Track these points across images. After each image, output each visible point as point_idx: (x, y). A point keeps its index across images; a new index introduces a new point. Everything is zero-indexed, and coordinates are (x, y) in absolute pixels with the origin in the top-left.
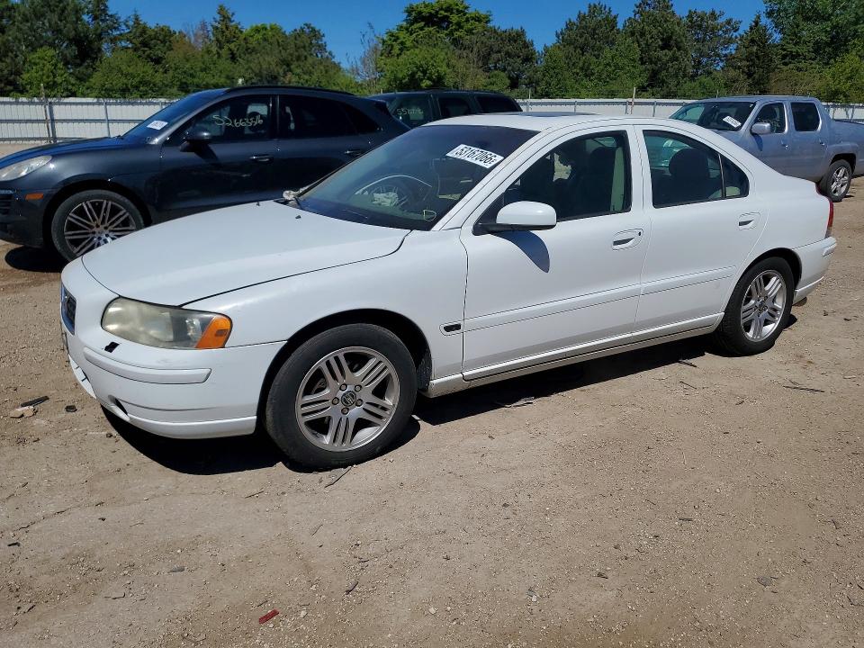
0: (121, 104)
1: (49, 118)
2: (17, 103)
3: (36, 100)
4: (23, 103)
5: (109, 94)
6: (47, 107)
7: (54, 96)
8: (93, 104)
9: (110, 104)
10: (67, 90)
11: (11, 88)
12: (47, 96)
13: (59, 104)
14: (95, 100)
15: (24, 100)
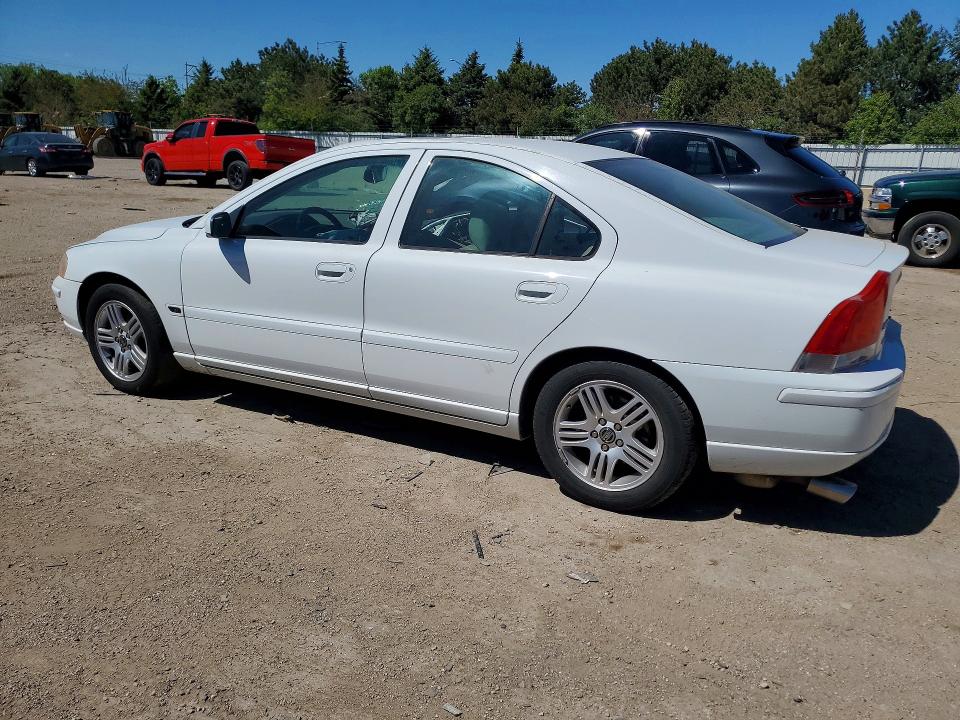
0: (942, 150)
1: (859, 165)
2: (834, 150)
3: (853, 147)
4: (840, 150)
5: (931, 140)
6: (862, 154)
7: (873, 143)
8: (910, 150)
9: (929, 150)
10: (889, 136)
11: (835, 135)
12: (866, 143)
13: (875, 151)
14: (914, 146)
15: (842, 146)
